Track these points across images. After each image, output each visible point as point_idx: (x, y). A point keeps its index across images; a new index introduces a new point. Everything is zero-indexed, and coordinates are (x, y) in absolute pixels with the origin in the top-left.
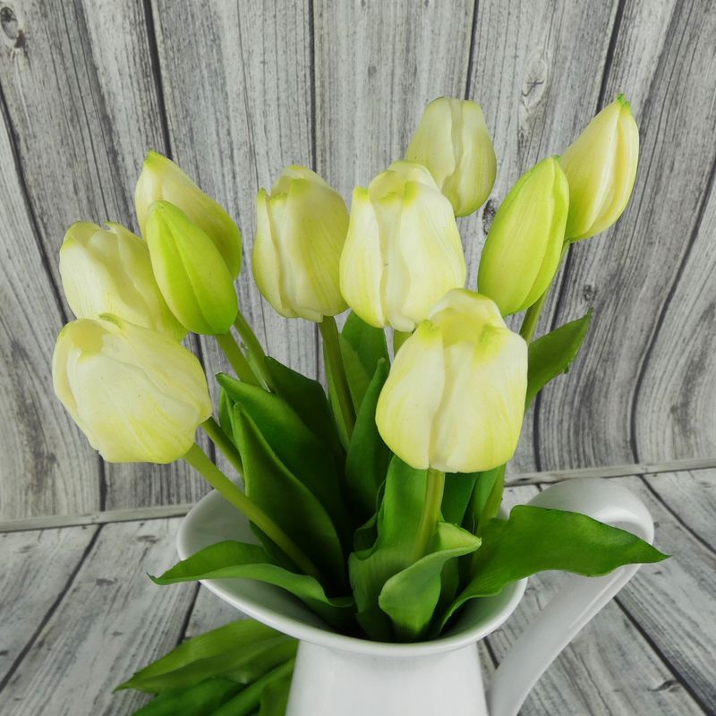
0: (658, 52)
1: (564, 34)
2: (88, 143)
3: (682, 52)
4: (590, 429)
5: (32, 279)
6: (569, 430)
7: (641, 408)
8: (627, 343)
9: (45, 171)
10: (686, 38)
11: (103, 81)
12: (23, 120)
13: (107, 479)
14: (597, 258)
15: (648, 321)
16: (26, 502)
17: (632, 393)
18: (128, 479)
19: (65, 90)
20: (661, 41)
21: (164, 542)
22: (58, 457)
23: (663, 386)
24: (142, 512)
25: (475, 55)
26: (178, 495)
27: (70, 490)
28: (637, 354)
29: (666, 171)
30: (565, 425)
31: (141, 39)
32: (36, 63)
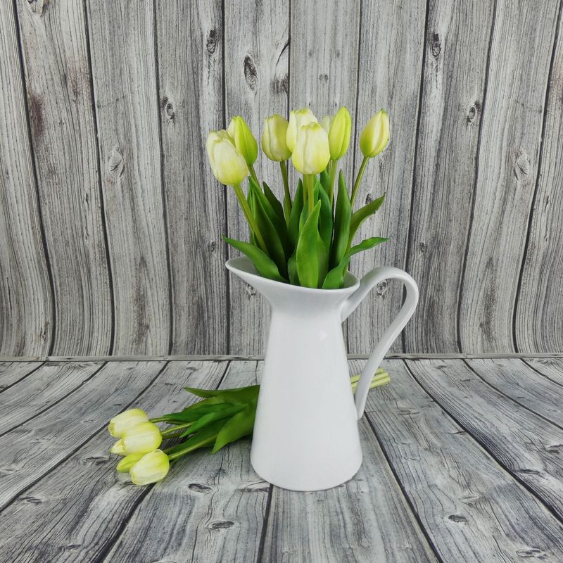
0: (440, 128)
1: (396, 119)
2: (192, 160)
3: (451, 128)
4: (434, 333)
5: (157, 223)
6: (422, 332)
7: (463, 323)
8: (448, 280)
9: (172, 171)
10: (452, 122)
11: (202, 133)
12: (167, 149)
13: (173, 340)
14: (424, 228)
15: (458, 267)
16: (132, 348)
17: (456, 313)
18: (184, 341)
19: (187, 137)
20: (441, 123)
21: (200, 371)
22: (151, 326)
23: (473, 310)
24: (189, 357)
25: (357, 127)
26: (209, 351)
27: (154, 345)
28: (455, 287)
29: (452, 184)
30: (420, 330)
31: (219, 117)
32: (177, 125)
